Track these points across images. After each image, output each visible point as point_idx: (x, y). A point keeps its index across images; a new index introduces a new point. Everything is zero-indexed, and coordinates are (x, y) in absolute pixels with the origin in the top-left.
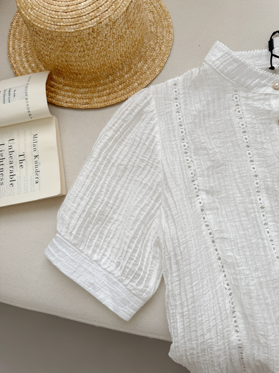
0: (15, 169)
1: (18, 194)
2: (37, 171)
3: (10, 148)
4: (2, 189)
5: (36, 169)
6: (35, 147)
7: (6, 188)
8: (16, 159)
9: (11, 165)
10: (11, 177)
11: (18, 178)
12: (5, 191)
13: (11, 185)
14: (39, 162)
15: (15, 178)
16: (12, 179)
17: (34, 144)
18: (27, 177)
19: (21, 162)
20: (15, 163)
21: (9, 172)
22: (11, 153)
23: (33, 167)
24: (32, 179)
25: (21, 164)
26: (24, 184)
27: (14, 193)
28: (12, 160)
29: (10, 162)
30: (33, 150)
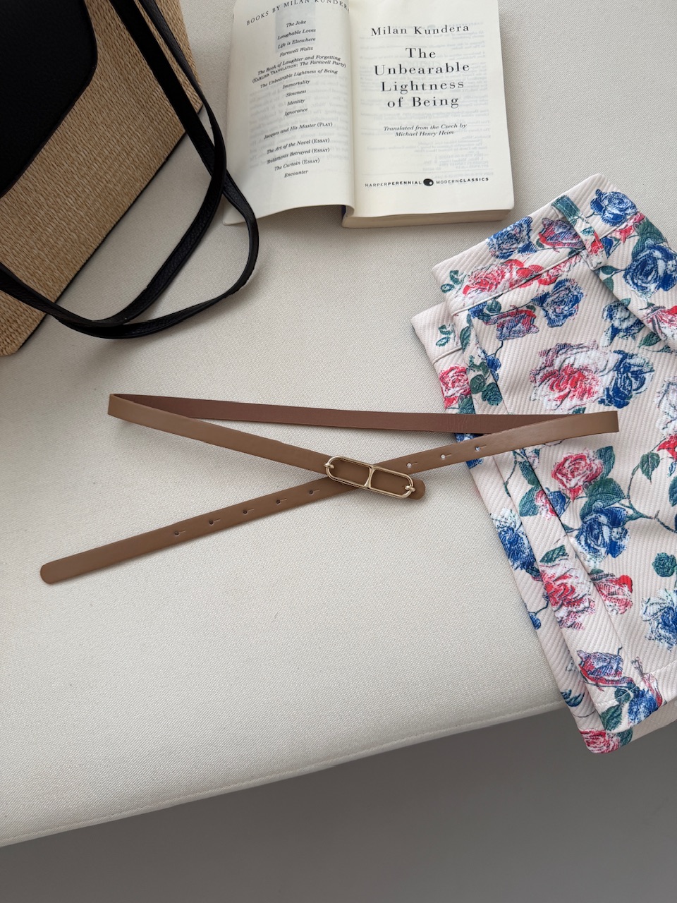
0: (436, 66)
1: (484, 56)
2: (444, 30)
3: (392, 71)
4: (472, 83)
5: (440, 31)
6: (399, 31)
7: (470, 77)
8: (416, 62)
9: (426, 71)
10: (450, 69)
11: (453, 59)
12: (476, 78)
13: (466, 69)
14: (428, 27)
15: (453, 64)
16: (455, 68)
17: (392, 31)
18: (454, 45)
19: (423, 55)
20: (423, 65)
21: (440, 74)
22: (403, 71)
23: (435, 36)
24: (459, 36)
25: (427, 55)
26: (466, 48)
27: (481, 63)
28: (417, 70)
29: (421, 72)
30: (404, 34)
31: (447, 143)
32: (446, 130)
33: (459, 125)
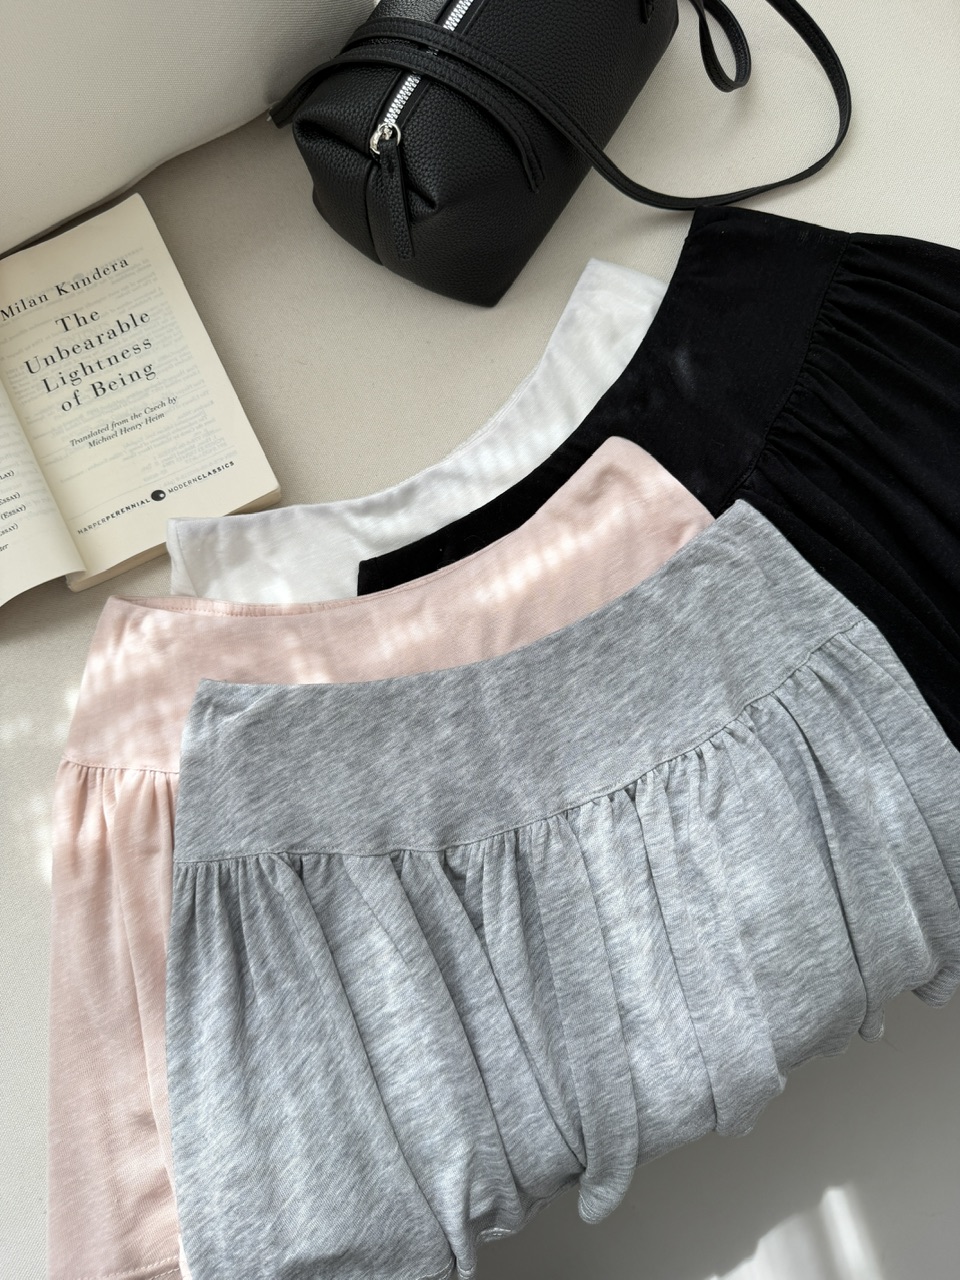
0: (104, 330)
1: (162, 294)
2: (97, 276)
3: (50, 361)
4: (160, 336)
5: (91, 279)
6: (37, 301)
7: (155, 329)
8: (77, 336)
9: (95, 341)
10: (125, 328)
11: (124, 313)
12: (163, 328)
13: (146, 319)
14: (74, 279)
15: (125, 319)
16: (131, 323)
17: (27, 305)
18: (118, 292)
19: (82, 321)
20: (87, 334)
21: (114, 340)
22: (64, 354)
23: (88, 289)
24: (119, 277)
25: (88, 319)
26: (134, 290)
27: (163, 305)
28: (82, 345)
29: (89, 346)
30: (45, 302)
31: (161, 432)
32: (153, 415)
33: (166, 402)
